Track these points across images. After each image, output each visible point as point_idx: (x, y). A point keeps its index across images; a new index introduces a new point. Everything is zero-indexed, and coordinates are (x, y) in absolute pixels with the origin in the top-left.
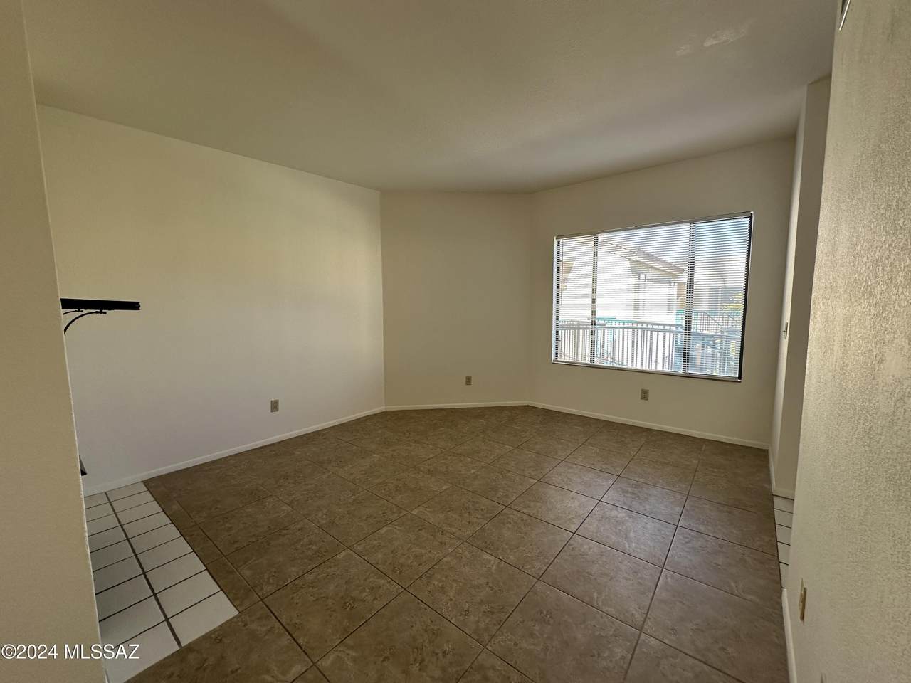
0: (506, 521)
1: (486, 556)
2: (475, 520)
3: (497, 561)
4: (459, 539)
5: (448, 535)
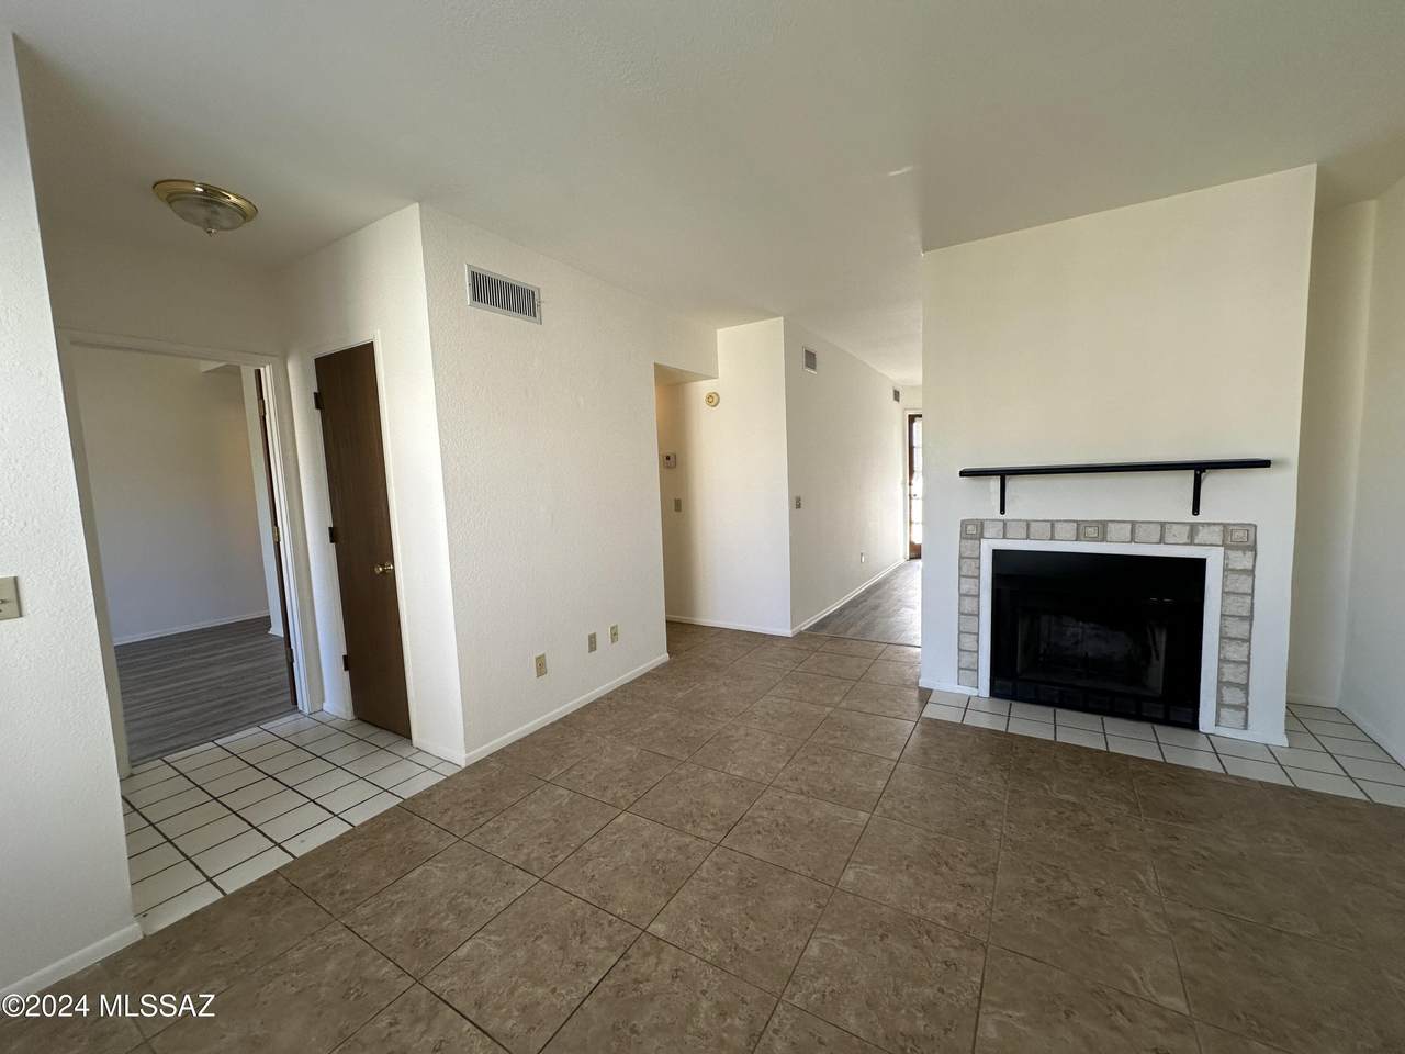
0: (719, 817)
1: (739, 773)
2: (765, 814)
3: (726, 770)
4: (778, 787)
5: (792, 790)
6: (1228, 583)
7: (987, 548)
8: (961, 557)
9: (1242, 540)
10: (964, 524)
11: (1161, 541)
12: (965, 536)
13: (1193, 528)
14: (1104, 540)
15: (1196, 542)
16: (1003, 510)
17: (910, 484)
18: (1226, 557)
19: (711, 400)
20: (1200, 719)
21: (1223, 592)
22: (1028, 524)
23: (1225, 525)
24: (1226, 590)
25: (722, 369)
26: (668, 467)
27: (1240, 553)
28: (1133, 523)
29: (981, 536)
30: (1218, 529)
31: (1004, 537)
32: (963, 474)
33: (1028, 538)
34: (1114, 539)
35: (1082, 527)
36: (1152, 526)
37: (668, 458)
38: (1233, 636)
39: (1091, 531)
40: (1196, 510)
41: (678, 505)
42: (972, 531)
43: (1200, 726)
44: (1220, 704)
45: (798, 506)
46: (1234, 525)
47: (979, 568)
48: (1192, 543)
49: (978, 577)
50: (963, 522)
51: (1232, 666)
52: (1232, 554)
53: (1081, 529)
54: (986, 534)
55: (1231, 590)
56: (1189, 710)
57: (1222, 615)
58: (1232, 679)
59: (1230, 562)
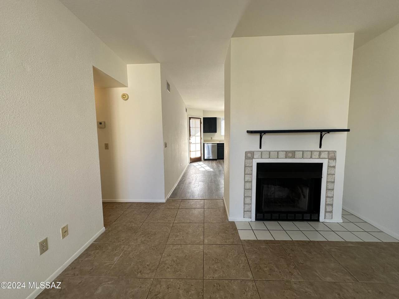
6: (329, 170)
7: (255, 162)
8: (245, 166)
9: (332, 157)
10: (246, 153)
11: (311, 158)
12: (247, 158)
13: (320, 152)
14: (294, 158)
15: (321, 157)
16: (260, 147)
17: (190, 139)
18: (329, 162)
19: (124, 97)
20: (320, 218)
21: (327, 174)
22: (270, 152)
23: (329, 151)
24: (328, 173)
25: (130, 82)
26: (101, 128)
27: (332, 161)
28: (303, 151)
29: (253, 158)
30: (327, 153)
31: (261, 158)
32: (248, 132)
33: (269, 158)
34: (297, 157)
35: (287, 153)
36: (308, 152)
37: (101, 123)
38: (330, 188)
39: (290, 155)
40: (320, 147)
41: (107, 146)
42: (249, 156)
43: (320, 220)
44: (326, 212)
45: (166, 146)
46: (331, 151)
47: (252, 170)
48: (320, 158)
49: (252, 174)
50: (246, 152)
51: (329, 198)
52: (330, 161)
53: (287, 154)
54: (255, 157)
55: (329, 173)
56: (317, 215)
57: (327, 182)
58: (329, 203)
59: (330, 164)
